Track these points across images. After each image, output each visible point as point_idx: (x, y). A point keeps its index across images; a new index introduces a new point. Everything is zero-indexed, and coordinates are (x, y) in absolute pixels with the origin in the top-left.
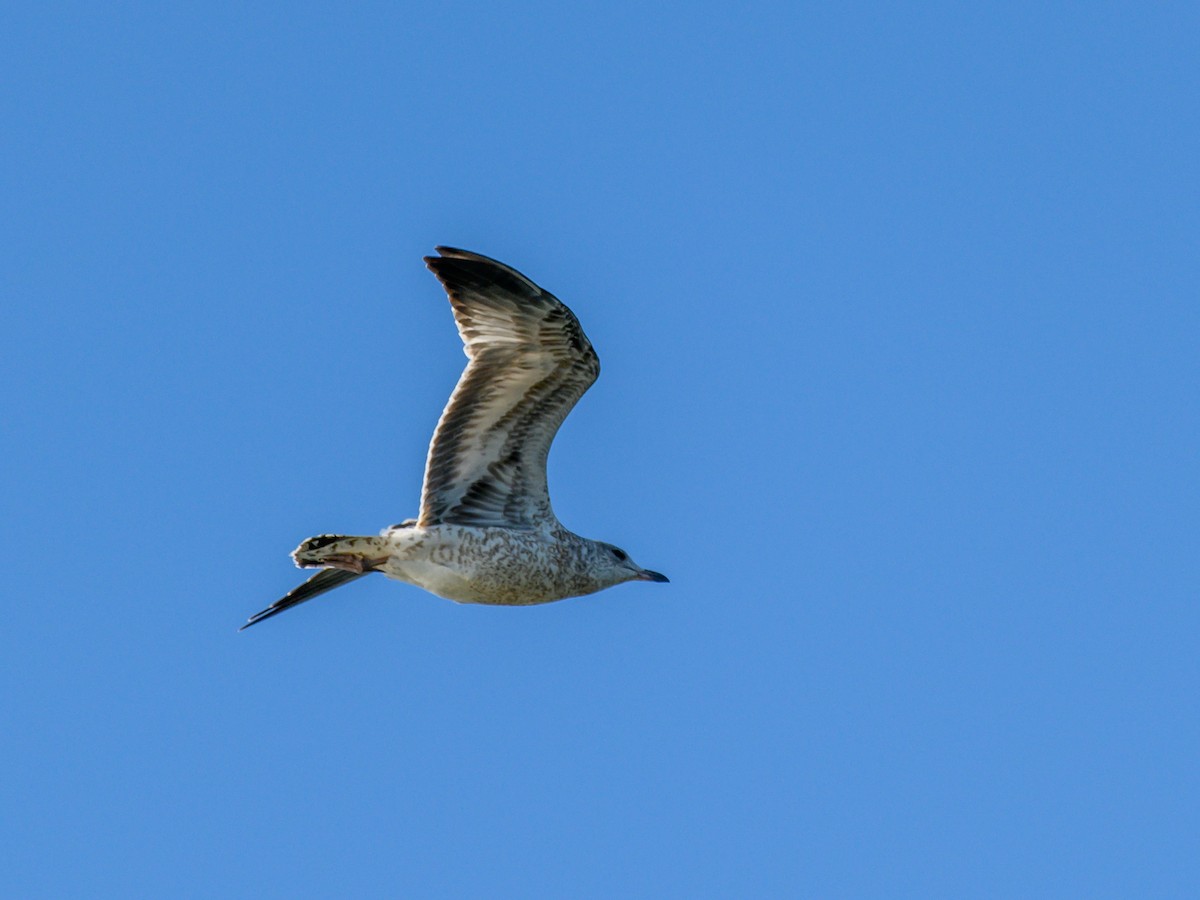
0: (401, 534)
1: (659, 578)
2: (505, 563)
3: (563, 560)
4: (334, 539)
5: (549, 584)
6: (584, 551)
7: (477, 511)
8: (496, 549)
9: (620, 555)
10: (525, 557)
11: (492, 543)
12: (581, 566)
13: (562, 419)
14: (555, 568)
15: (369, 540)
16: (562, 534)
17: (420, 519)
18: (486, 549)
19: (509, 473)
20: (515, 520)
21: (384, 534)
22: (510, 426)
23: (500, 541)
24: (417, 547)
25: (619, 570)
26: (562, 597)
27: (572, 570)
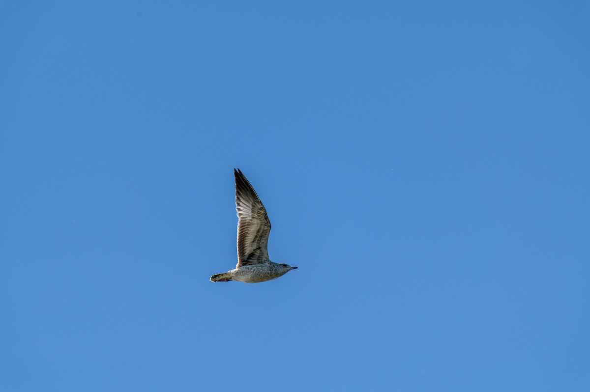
0: (233, 271)
1: (296, 268)
2: (257, 273)
3: (271, 270)
4: (217, 275)
5: (269, 275)
6: (276, 266)
7: (251, 261)
8: (255, 270)
9: (285, 266)
10: (261, 270)
11: (253, 269)
12: (276, 270)
13: (267, 239)
14: (269, 272)
15: (226, 274)
16: (271, 263)
17: (237, 265)
18: (252, 270)
19: (258, 251)
20: (260, 262)
21: (229, 272)
22: (256, 241)
23: (255, 268)
24: (237, 273)
25: (285, 269)
26: (273, 278)
27: (274, 271)
